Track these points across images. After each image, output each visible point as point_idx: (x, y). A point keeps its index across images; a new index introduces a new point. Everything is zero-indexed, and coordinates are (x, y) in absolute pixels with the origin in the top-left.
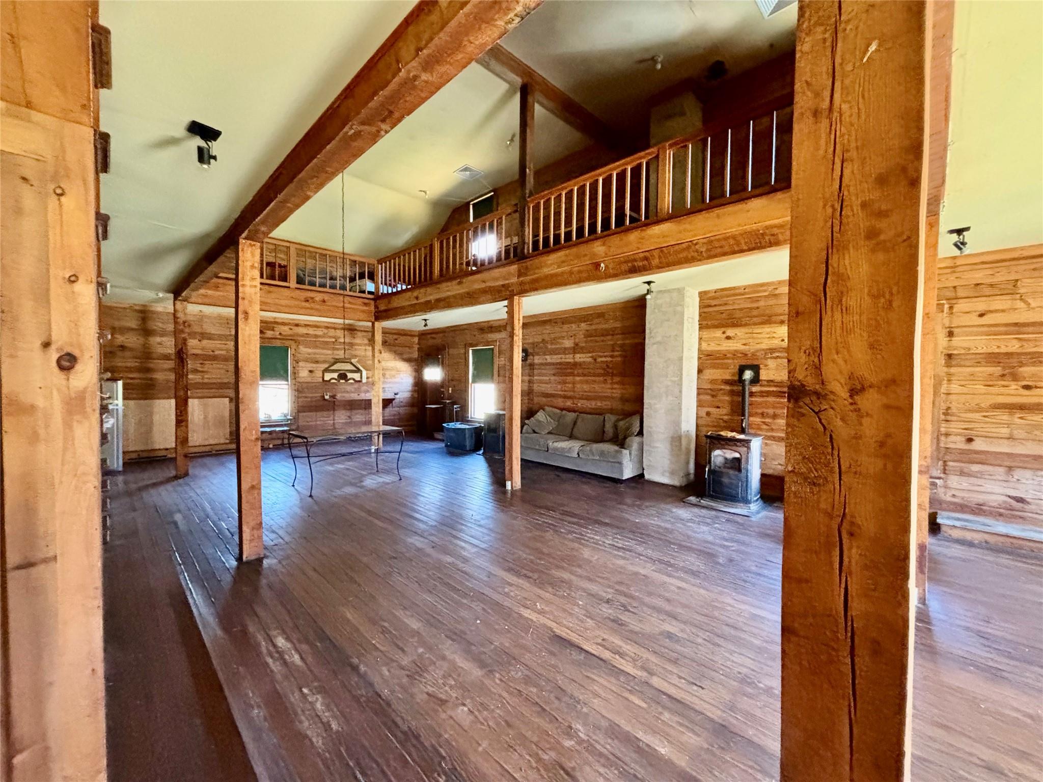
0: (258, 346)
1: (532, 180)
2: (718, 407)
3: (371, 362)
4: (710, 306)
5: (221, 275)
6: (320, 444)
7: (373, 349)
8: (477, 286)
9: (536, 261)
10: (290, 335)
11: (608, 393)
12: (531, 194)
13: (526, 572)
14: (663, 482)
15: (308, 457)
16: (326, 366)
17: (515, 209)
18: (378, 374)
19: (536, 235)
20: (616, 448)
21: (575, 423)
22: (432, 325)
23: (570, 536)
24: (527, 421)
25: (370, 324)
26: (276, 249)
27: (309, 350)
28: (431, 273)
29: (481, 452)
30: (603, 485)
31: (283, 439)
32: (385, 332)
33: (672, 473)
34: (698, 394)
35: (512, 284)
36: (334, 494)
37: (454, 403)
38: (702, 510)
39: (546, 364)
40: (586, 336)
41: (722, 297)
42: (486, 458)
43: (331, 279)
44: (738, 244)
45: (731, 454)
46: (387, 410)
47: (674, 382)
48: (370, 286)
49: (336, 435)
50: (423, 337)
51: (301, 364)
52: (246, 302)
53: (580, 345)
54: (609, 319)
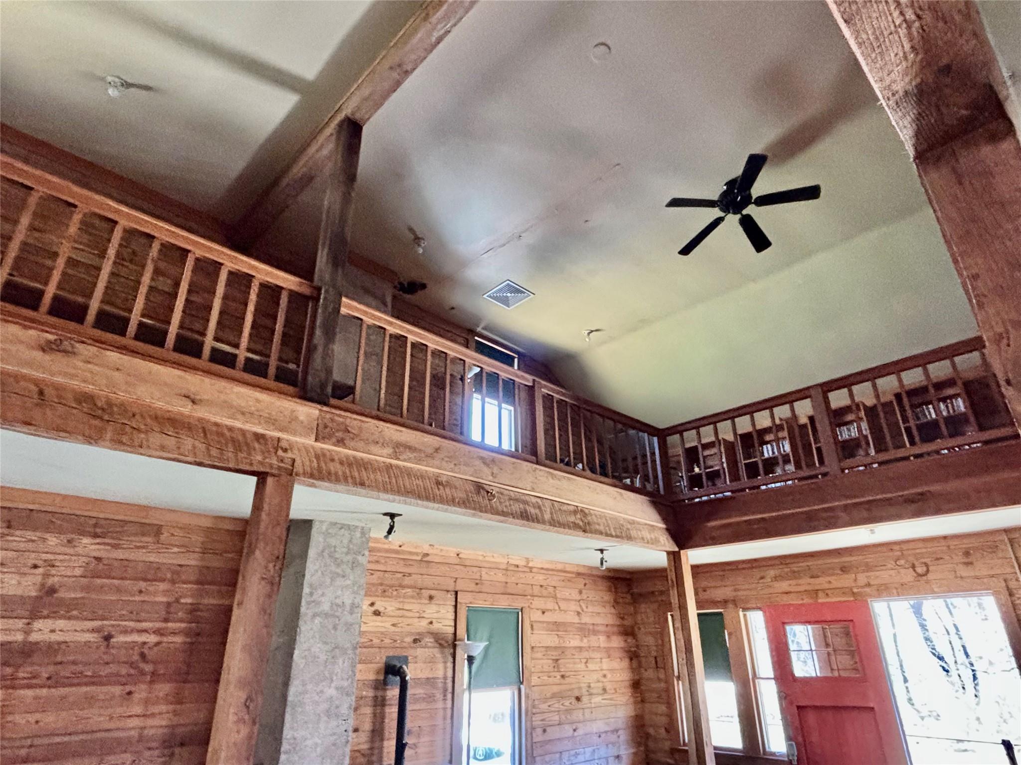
11: (131, 727)
53: (61, 594)
54: (172, 545)
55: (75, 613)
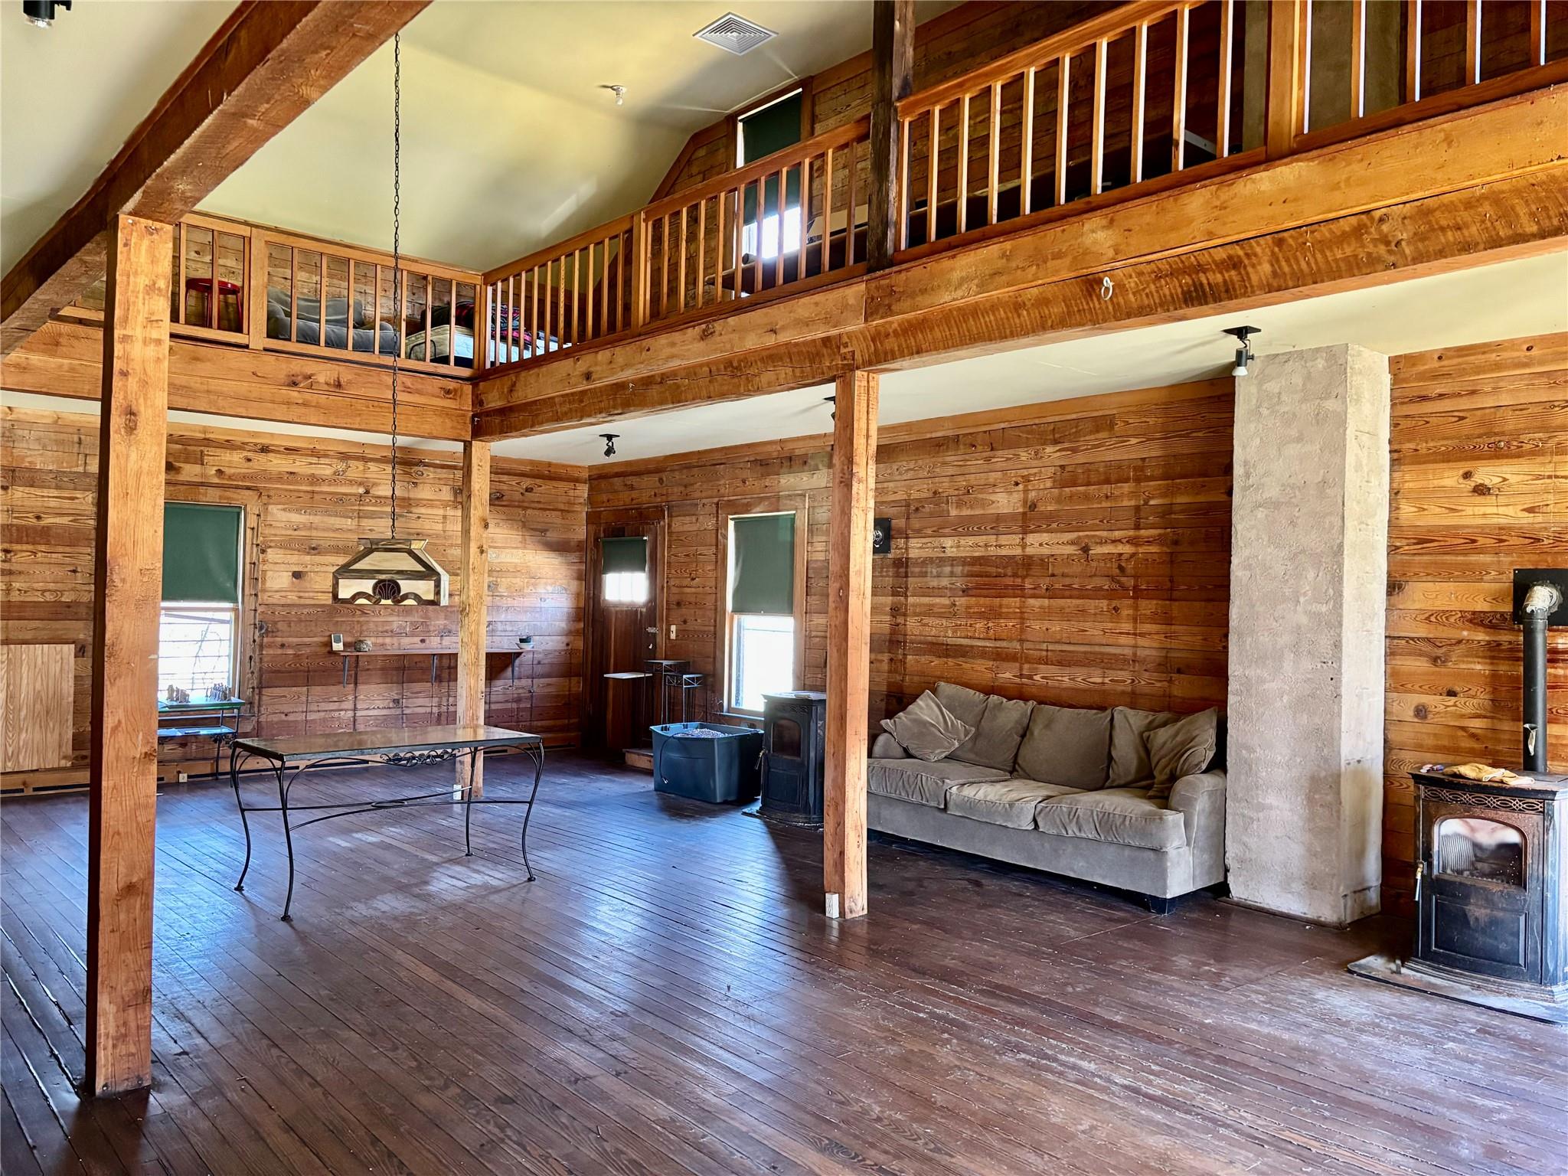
0: (161, 502)
1: (910, 52)
2: (1452, 693)
3: (457, 552)
4: (1424, 398)
5: (66, 311)
6: (318, 773)
7: (466, 517)
8: (752, 342)
9: (916, 273)
10: (244, 477)
11: (1124, 645)
12: (906, 91)
13: (882, 1158)
14: (1284, 909)
15: (284, 809)
16: (342, 560)
17: (862, 130)
18: (477, 584)
19: (918, 201)
20: (1147, 807)
21: (1025, 733)
22: (626, 452)
23: (1008, 1058)
24: (886, 723)
25: (459, 447)
26: (214, 244)
27: (296, 518)
28: (627, 307)
29: (756, 807)
30: (1105, 912)
31: (217, 759)
32: (500, 469)
33: (1313, 883)
34: (1390, 653)
35: (849, 335)
36: (349, 913)
37: (684, 668)
38: (1406, 999)
39: (942, 561)
40: (1062, 484)
41: (1463, 372)
42: (768, 825)
43: (360, 324)
44: (1507, 214)
45: (1493, 834)
46: (499, 685)
47: (1316, 616)
48: (461, 344)
49: (362, 751)
50: (603, 484)
51: (272, 554)
52: (132, 383)
53: (1041, 508)
54: (1127, 436)
55: (1054, 525)
